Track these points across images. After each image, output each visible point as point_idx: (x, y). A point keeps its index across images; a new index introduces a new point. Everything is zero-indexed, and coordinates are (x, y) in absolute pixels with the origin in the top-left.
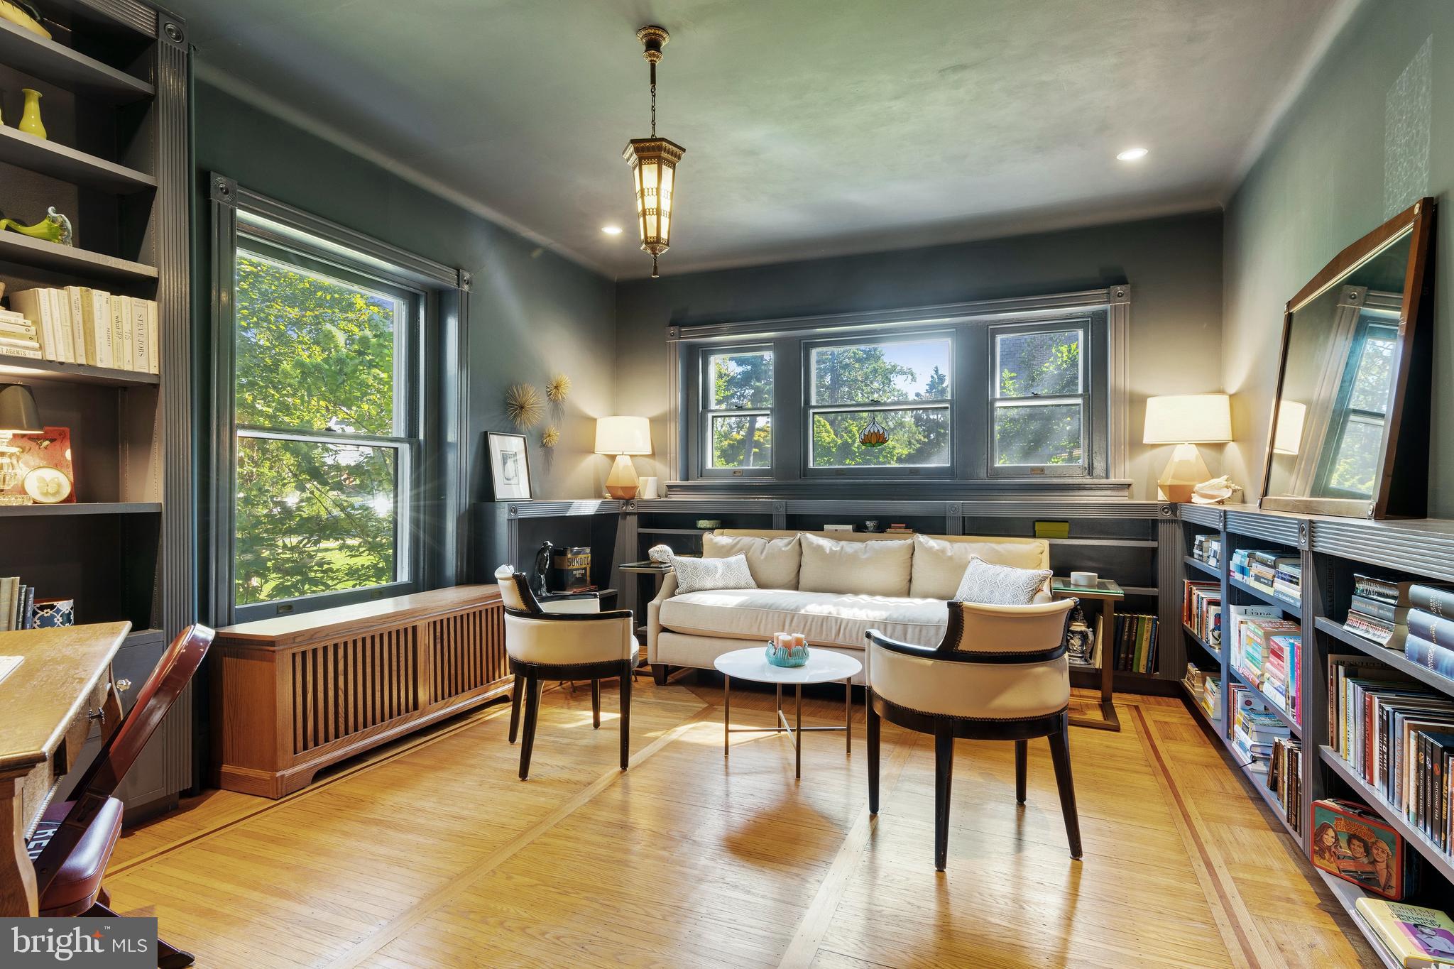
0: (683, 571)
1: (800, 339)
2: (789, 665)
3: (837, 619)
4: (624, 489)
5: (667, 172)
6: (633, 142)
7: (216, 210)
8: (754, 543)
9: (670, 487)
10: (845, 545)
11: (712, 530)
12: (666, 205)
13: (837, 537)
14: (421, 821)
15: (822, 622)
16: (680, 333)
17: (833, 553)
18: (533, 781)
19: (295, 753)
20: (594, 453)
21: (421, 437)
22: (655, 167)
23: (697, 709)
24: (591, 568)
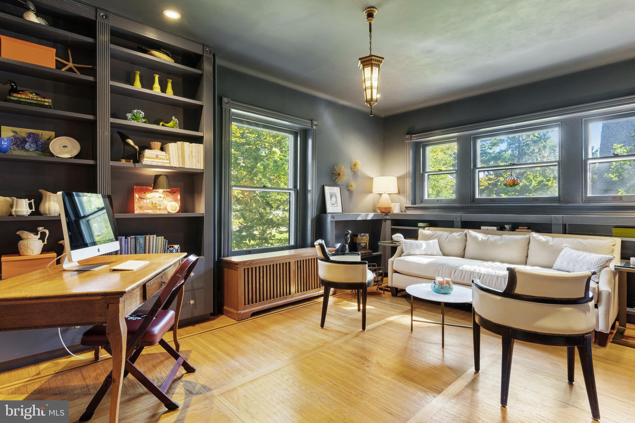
0: (406, 246)
1: (470, 135)
2: (442, 293)
3: (478, 273)
4: (385, 208)
5: (376, 69)
6: (360, 59)
7: (224, 110)
8: (443, 234)
9: (407, 208)
10: (490, 237)
11: (424, 228)
12: (375, 84)
13: (486, 233)
14: (280, 337)
15: (470, 275)
16: (411, 137)
17: (483, 241)
18: (326, 329)
19: (245, 305)
20: (372, 193)
21: (298, 188)
22: (370, 68)
23: (406, 309)
24: (369, 243)
